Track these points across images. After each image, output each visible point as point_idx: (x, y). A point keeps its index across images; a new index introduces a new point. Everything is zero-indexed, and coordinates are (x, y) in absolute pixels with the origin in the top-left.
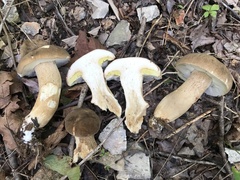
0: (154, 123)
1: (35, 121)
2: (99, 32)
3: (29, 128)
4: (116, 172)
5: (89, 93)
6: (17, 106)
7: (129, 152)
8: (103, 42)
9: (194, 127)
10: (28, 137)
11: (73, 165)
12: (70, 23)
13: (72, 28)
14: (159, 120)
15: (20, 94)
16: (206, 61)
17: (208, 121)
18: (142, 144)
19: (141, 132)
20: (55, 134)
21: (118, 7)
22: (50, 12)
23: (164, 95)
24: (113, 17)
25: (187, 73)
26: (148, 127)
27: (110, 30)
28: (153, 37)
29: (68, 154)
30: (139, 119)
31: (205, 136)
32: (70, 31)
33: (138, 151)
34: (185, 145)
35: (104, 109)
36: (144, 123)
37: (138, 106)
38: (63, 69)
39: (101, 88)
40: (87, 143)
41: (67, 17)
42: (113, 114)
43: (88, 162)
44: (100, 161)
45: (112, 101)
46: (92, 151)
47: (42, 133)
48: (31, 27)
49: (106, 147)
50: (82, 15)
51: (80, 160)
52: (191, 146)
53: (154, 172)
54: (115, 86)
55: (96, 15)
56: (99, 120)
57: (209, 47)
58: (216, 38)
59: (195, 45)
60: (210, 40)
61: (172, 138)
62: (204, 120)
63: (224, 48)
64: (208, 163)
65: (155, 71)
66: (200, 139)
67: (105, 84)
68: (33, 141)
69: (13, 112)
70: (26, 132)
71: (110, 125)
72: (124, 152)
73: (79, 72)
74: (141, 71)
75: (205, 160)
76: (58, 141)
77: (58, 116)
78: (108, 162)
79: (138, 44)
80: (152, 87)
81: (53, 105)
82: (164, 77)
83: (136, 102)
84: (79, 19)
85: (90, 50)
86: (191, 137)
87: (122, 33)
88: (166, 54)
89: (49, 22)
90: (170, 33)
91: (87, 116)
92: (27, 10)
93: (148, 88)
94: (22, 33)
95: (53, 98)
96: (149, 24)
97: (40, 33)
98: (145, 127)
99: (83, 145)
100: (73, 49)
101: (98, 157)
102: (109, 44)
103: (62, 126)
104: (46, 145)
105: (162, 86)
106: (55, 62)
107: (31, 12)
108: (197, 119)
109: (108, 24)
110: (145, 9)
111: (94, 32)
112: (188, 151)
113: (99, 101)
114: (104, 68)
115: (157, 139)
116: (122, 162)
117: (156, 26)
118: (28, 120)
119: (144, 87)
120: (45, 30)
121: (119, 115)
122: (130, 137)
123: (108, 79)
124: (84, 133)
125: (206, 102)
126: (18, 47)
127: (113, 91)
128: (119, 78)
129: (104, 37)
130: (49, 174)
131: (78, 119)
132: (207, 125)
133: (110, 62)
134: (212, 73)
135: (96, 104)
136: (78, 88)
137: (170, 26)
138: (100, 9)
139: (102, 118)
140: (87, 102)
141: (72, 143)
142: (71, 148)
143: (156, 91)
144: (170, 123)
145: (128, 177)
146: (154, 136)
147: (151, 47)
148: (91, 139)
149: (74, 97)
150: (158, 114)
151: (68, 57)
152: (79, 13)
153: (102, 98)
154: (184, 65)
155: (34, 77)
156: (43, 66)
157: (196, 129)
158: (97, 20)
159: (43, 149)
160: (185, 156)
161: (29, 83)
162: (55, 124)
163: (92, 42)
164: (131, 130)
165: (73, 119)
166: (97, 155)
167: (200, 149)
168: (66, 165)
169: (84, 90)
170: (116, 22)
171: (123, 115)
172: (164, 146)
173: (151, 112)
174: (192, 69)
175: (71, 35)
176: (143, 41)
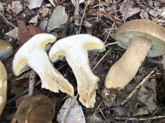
0: (107, 94)
5: (38, 78)
8: (43, 29)
9: (143, 89)
12: (10, 17)
13: (13, 22)
14: (112, 90)
16: (146, 25)
18: (99, 114)
19: (96, 105)
23: (110, 66)
24: (49, 5)
25: (127, 40)
26: (102, 98)
27: (48, 16)
28: (88, 16)
30: (92, 94)
32: (12, 24)
34: (139, 107)
36: (98, 95)
37: (89, 81)
39: (49, 72)
41: (6, 12)
42: (66, 94)
45: (63, 82)
50: (20, 7)
54: (62, 66)
55: (33, 6)
57: (137, 16)
59: (125, 17)
60: (136, 11)
61: (126, 103)
62: (150, 80)
64: (160, 117)
65: (98, 45)
66: (152, 98)
73: (24, 60)
74: (84, 47)
75: (157, 115)
79: (76, 23)
80: (98, 60)
82: (107, 49)
83: (86, 78)
84: (18, 12)
85: (31, 36)
87: (60, 16)
90: (102, 10)
91: (39, 103)
93: (94, 62)
96: (82, 5)
100: (17, 40)
102: (49, 29)
105: (105, 58)
108: (144, 81)
109: (45, 11)
111: (34, 20)
112: (141, 112)
113: (49, 85)
114: (48, 52)
115: (111, 107)
117: (89, 7)
119: (91, 61)
123: (54, 61)
128: (64, 58)
129: (44, 23)
131: (29, 110)
132: (153, 85)
133: (52, 44)
135: (47, 88)
136: (26, 76)
137: (101, 4)
139: (56, 100)
143: (102, 63)
144: (122, 91)
146: (109, 105)
147: (88, 25)
149: (25, 85)
152: (17, 7)
157: (146, 90)
158: (36, 10)
162: (9, 117)
165: (24, 111)
167: (152, 107)
169: (32, 76)
170: (52, 8)
171: (76, 93)
173: (101, 84)
174: (131, 36)
175: (13, 28)
176: (80, 20)
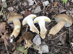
0: (49, 36)
1: (13, 36)
2: (31, 9)
3: (12, 38)
4: (38, 51)
6: (8, 32)
7: (42, 45)
9: (61, 36)
10: (11, 41)
11: (25, 49)
12: (23, 7)
13: (23, 9)
14: (51, 35)
15: (8, 28)
17: (65, 34)
18: (46, 42)
19: (45, 38)
20: (20, 40)
21: (37, 2)
22: (16, 4)
23: (52, 27)
24: (35, 5)
25: (58, 20)
27: (35, 9)
28: (47, 10)
29: (23, 46)
30: (44, 35)
31: (65, 39)
32: (23, 10)
33: (45, 44)
34: (59, 42)
35: (34, 32)
36: (46, 36)
37: (44, 31)
38: (21, 20)
39: (33, 26)
40: (29, 42)
41: (21, 5)
42: (37, 33)
43: (29, 48)
44: (33, 48)
45: (36, 29)
46: (31, 45)
47: (16, 40)
48: (11, 9)
49: (35, 43)
50: (26, 5)
51: (27, 47)
52: (61, 42)
53: (50, 51)
54: (37, 25)
55: (30, 5)
56: (32, 35)
57: (65, 13)
58: (67, 10)
59: (60, 12)
61: (55, 40)
62: (64, 34)
63: (69, 13)
64: (66, 47)
65: (49, 20)
66: (63, 40)
67: (34, 24)
68: (13, 42)
69: (7, 34)
70: (11, 39)
71: (36, 37)
72: (40, 45)
73: (26, 21)
74: (44, 20)
75: (65, 46)
76: (20, 42)
77: (20, 34)
78: (36, 48)
79: (43, 12)
81: (19, 31)
82: (52, 22)
83: (44, 29)
84: (25, 6)
85: (29, 15)
86: (60, 39)
87: (38, 9)
88: (52, 15)
89: (16, 7)
90: (53, 9)
91: (29, 34)
92: (9, 4)
93: (47, 25)
94: (8, 11)
95: (18, 29)
96: (46, 6)
97: (14, 10)
98: (46, 37)
99: (28, 43)
100: (24, 15)
101: (33, 46)
102: (34, 13)
103: (21, 37)
104: (17, 43)
105: (51, 25)
106: (18, 19)
107: (11, 4)
108: (62, 34)
109: (34, 7)
110: (45, 2)
111: (30, 9)
112: (60, 44)
114: (33, 20)
115: (50, 41)
116: (40, 48)
117: (48, 7)
118: (11, 36)
119: (46, 25)
120: (15, 10)
121: (38, 34)
122: (42, 40)
124: (28, 39)
125: (64, 29)
126: (7, 15)
127: (36, 27)
128: (38, 23)
129: (33, 11)
130: (18, 52)
132: (65, 36)
133: (35, 18)
134: (66, 20)
136: (26, 26)
137: (53, 7)
138: (31, 3)
139: (33, 35)
140: (29, 30)
141: (24, 42)
142: (24, 44)
143: (49, 26)
144: (54, 36)
145: (42, 52)
146: (49, 39)
147: (47, 13)
148: (30, 41)
149: (25, 29)
150: (50, 33)
151: (23, 17)
152: (25, 4)
153: (33, 29)
154: (57, 18)
155: (12, 23)
156: (15, 20)
157: (62, 37)
158: (31, 6)
159: (16, 44)
160: (59, 45)
161: (11, 25)
162: (19, 37)
163: (29, 12)
164: (42, 38)
165: (25, 35)
166: (32, 46)
167: (63, 43)
168: (23, 49)
169: (28, 26)
170: (36, 6)
171: (40, 34)
172: (52, 42)
173: (48, 32)
174: (60, 19)
175: (23, 11)
176: (45, 11)
